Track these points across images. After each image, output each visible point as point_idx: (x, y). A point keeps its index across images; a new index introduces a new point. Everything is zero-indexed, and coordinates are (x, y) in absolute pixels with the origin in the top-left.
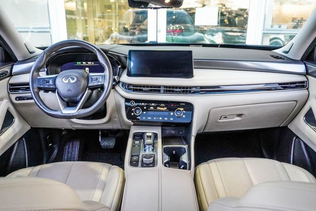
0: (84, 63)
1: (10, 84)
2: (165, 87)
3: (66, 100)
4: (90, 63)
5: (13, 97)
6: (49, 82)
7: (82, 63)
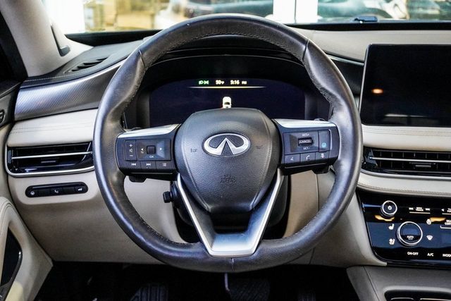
0: (218, 82)
1: (9, 148)
3: (208, 207)
4: (238, 82)
5: (21, 185)
6: (154, 152)
7: (213, 83)
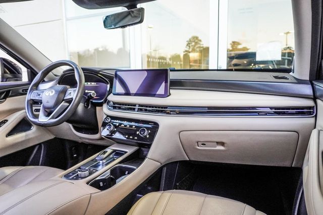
2: (140, 105)
